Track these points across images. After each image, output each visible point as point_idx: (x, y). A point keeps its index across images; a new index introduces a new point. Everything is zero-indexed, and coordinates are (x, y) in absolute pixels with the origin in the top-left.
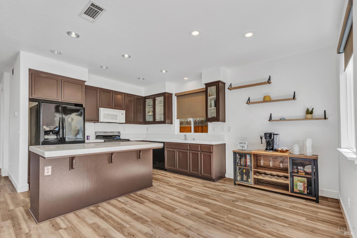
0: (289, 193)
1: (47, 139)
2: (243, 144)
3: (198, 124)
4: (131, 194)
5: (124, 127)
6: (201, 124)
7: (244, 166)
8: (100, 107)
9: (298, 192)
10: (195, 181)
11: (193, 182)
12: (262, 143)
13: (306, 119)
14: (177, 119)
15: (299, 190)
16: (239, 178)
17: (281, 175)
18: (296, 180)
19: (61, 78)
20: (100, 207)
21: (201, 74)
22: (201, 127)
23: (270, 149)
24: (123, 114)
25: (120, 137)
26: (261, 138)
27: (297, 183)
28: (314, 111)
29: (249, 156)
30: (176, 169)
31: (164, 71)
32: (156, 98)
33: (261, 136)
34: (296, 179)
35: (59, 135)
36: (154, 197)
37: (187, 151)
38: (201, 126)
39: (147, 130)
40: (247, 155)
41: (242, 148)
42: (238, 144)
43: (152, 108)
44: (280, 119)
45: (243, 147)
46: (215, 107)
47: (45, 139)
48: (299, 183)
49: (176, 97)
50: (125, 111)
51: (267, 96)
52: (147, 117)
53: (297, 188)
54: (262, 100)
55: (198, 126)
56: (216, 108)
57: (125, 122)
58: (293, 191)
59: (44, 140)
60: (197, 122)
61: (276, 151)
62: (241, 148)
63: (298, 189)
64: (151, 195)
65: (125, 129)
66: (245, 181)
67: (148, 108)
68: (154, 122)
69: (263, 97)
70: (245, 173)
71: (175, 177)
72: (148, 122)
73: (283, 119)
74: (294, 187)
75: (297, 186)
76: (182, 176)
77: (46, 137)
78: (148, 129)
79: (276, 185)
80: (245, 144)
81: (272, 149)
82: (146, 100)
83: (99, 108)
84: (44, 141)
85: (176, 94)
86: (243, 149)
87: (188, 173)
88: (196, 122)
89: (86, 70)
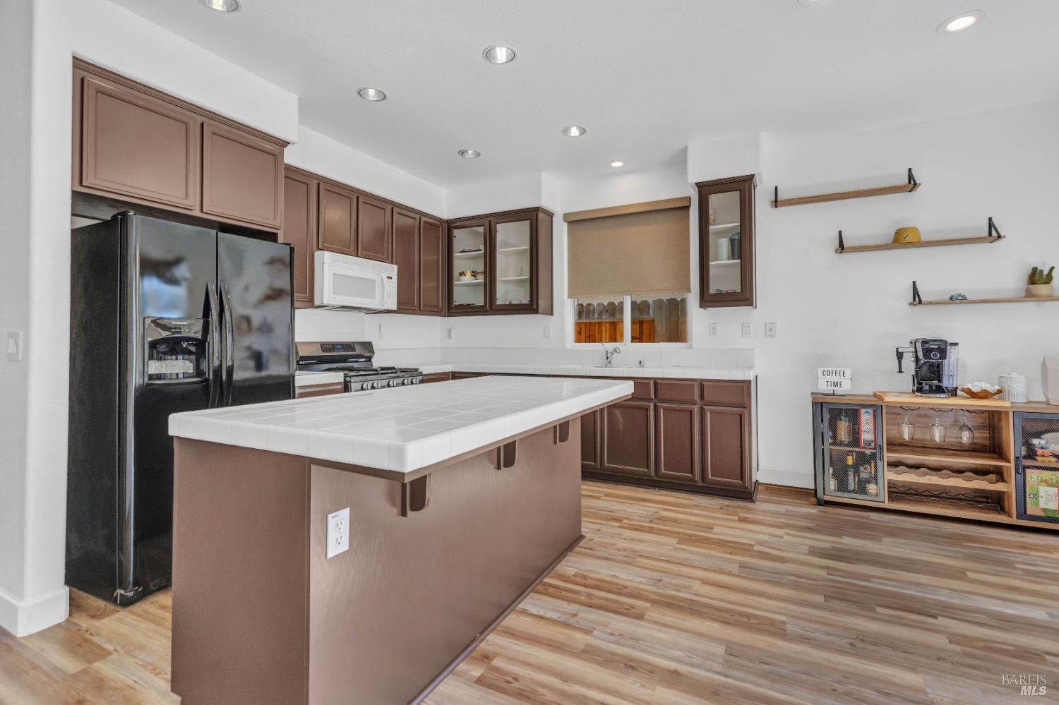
0: (1014, 521)
1: (159, 377)
2: (838, 374)
3: (600, 314)
4: (546, 580)
5: (380, 326)
6: (608, 317)
7: (848, 445)
8: (318, 249)
9: (1043, 514)
10: (690, 502)
11: (685, 506)
12: (900, 371)
13: (1029, 296)
14: (570, 296)
15: (1044, 510)
16: (832, 484)
17: (961, 466)
18: (1035, 478)
19: (200, 119)
20: (496, 659)
21: (685, 150)
22: (608, 325)
23: (934, 388)
24: (391, 278)
25: (370, 360)
26: (900, 356)
27: (1038, 490)
28: (1054, 273)
29: (867, 412)
30: (599, 467)
31: (574, 132)
32: (499, 227)
33: (900, 350)
34: (1033, 476)
35: (205, 358)
36: (644, 580)
37: (647, 404)
38: (610, 323)
39: (450, 336)
40: (863, 411)
41: (833, 388)
42: (820, 375)
43: (482, 261)
44: (951, 299)
45: (836, 384)
46: (733, 258)
47: (151, 377)
48: (1044, 490)
49: (565, 225)
50: (395, 267)
51: (906, 228)
52: (456, 290)
53: (1037, 505)
54: (890, 239)
55: (600, 324)
56: (739, 261)
57: (394, 307)
58: (1023, 514)
59: (146, 380)
60: (594, 309)
61: (953, 392)
62: (829, 389)
63: (1042, 505)
64: (622, 576)
65: (382, 331)
66: (854, 491)
67: (460, 258)
68: (490, 307)
69: (895, 231)
70: (852, 466)
71: (607, 495)
72: (461, 306)
73: (960, 298)
74: (1028, 500)
75: (1036, 496)
76: (622, 487)
77: (155, 367)
78: (450, 330)
79: (947, 496)
80: (842, 375)
81: (940, 390)
82: (456, 232)
83: (317, 254)
84: (148, 385)
85: (566, 217)
86: (838, 390)
87: (652, 476)
88: (591, 308)
89: (290, 100)
